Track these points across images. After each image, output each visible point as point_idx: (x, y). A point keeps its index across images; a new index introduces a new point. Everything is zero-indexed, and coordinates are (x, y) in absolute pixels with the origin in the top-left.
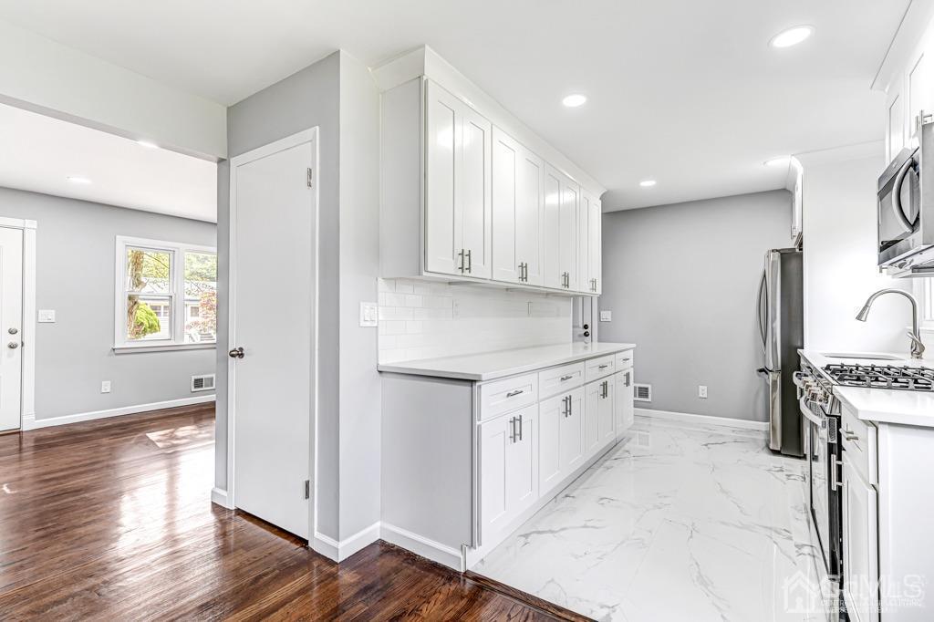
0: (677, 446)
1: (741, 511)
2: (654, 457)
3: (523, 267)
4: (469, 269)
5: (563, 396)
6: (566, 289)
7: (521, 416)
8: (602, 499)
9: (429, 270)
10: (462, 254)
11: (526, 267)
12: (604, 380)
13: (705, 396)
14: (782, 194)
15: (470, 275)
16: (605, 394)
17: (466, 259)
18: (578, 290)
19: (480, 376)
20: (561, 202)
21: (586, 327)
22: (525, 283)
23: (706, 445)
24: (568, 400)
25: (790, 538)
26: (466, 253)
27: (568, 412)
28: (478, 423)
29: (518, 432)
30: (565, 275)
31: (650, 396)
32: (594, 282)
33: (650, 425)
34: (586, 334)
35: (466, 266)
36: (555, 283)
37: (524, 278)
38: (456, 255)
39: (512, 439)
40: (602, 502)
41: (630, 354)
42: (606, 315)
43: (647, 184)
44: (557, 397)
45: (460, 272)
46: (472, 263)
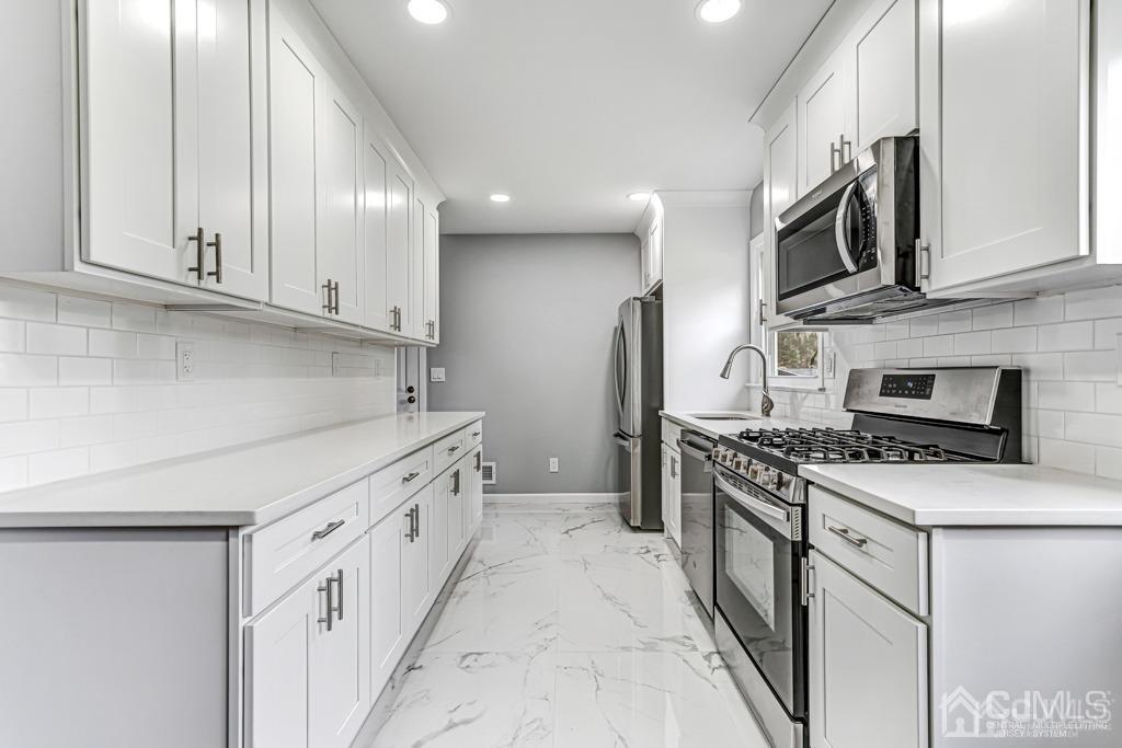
0: (536, 540)
1: (635, 624)
2: (514, 563)
3: (331, 288)
4: (217, 274)
5: (406, 509)
6: (397, 332)
7: (340, 572)
8: (465, 657)
9: (94, 258)
10: (199, 238)
11: (336, 289)
12: (454, 469)
13: (556, 470)
14: (631, 239)
15: (218, 287)
16: (456, 490)
17: (209, 253)
18: (410, 336)
19: (250, 515)
20: (389, 206)
21: (410, 390)
22: (334, 316)
23: (567, 532)
24: (414, 514)
25: (694, 648)
26: (208, 237)
27: (414, 532)
28: (243, 622)
29: (335, 604)
30: (395, 311)
31: (494, 476)
32: (431, 325)
33: (497, 515)
34: (411, 400)
35: (209, 265)
36: (381, 323)
37: (332, 307)
38: (181, 240)
39: (324, 625)
40: (465, 663)
41: (478, 427)
42: (439, 374)
43: (500, 199)
44: (396, 512)
45: (192, 279)
46: (223, 263)
